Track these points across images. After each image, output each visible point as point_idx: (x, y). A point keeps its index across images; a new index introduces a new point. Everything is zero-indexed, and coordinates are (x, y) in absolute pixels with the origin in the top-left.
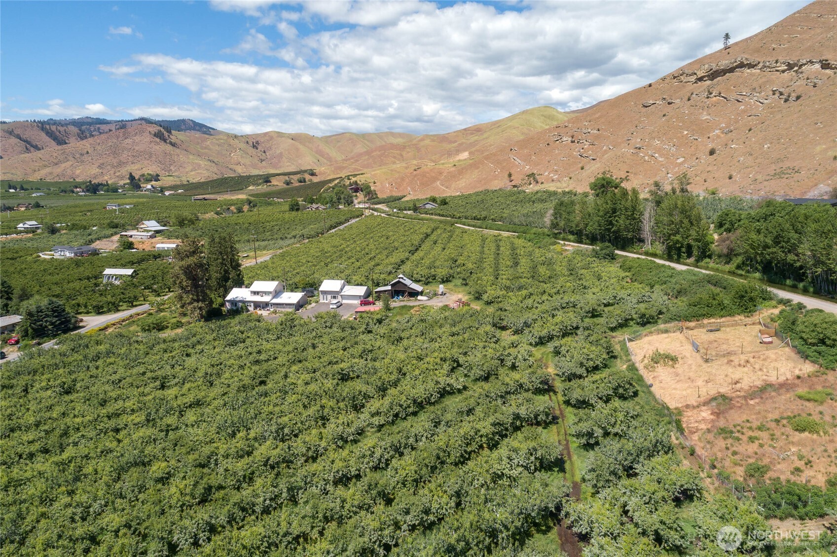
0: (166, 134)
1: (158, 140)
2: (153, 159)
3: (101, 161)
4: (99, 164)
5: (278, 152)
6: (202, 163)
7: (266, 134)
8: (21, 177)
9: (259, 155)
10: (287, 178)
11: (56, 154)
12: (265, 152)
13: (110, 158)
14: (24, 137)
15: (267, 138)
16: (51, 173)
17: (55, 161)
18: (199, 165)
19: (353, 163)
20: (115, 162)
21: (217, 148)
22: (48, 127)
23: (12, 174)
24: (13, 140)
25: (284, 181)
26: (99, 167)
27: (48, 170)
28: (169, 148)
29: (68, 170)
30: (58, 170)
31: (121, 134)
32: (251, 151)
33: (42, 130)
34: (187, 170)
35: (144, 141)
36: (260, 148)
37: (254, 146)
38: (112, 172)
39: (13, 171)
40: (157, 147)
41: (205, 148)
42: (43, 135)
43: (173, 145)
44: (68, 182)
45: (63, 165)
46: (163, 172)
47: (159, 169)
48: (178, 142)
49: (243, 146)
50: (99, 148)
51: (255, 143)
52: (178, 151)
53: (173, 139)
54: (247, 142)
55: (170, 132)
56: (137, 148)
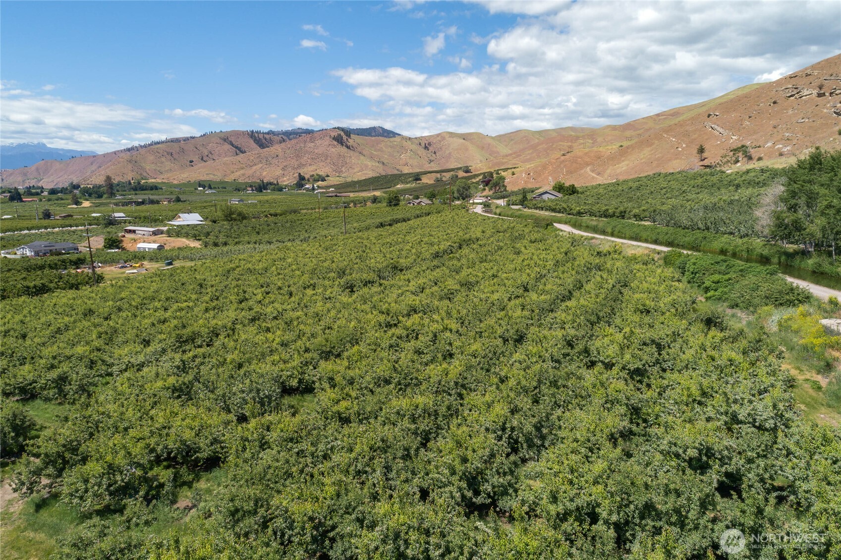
0: (345, 137)
1: (336, 143)
2: (328, 161)
3: (285, 164)
4: (282, 166)
5: (447, 152)
6: (370, 163)
7: (438, 135)
8: (220, 178)
9: (429, 155)
10: (438, 175)
11: (252, 158)
12: (435, 153)
13: (293, 161)
14: (235, 144)
15: (439, 138)
16: (243, 175)
17: (251, 164)
18: (367, 166)
19: (515, 158)
20: (296, 164)
21: (389, 150)
22: (256, 135)
23: (214, 175)
24: (227, 147)
25: (434, 178)
26: (283, 169)
27: (242, 172)
28: (345, 149)
29: (258, 173)
30: (249, 172)
31: (308, 139)
32: (422, 151)
33: (252, 137)
34: (355, 171)
35: (324, 145)
36: (431, 149)
37: (426, 148)
38: (291, 174)
39: (215, 173)
40: (333, 150)
41: (379, 150)
42: (252, 141)
43: (348, 147)
44: (255, 182)
45: (254, 168)
46: (334, 173)
47: (331, 170)
48: (355, 145)
49: (414, 147)
50: (288, 151)
51: (426, 145)
52: (351, 153)
53: (351, 142)
54: (420, 144)
55: (349, 136)
56: (316, 151)
